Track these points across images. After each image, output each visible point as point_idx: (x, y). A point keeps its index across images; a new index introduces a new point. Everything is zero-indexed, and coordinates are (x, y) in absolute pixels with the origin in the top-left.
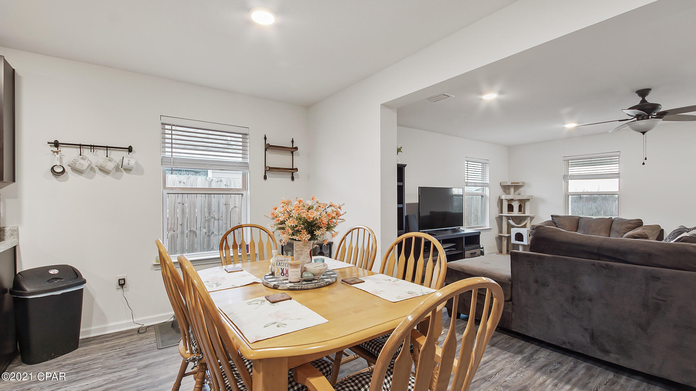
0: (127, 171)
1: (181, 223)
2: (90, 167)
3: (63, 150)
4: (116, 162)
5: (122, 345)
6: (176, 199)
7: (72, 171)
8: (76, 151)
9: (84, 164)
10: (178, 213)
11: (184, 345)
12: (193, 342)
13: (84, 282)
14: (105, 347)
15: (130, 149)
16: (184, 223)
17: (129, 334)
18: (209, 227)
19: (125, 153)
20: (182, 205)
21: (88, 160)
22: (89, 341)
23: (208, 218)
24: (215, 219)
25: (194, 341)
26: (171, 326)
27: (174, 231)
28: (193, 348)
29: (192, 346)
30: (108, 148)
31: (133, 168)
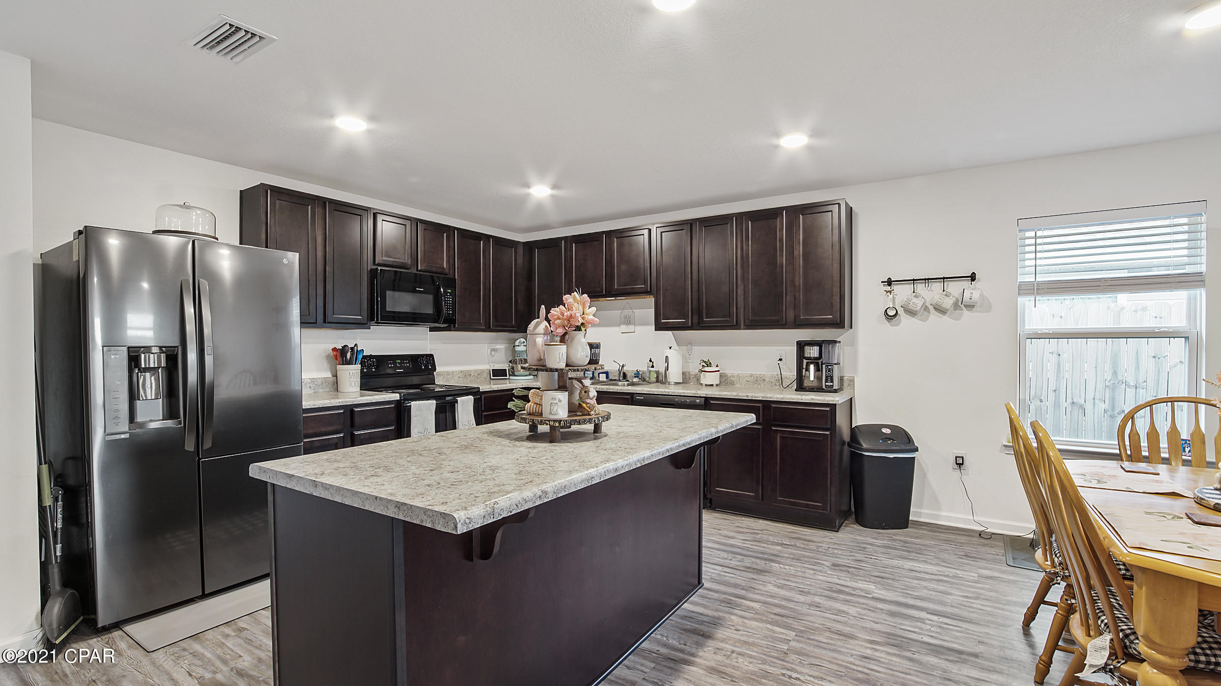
0: (969, 309)
1: (1054, 389)
2: (924, 306)
3: (896, 288)
4: (954, 297)
5: (958, 543)
6: (1046, 346)
7: (906, 313)
8: (908, 288)
9: (917, 304)
10: (1049, 371)
11: (1043, 555)
12: (1056, 552)
13: (916, 450)
14: (939, 538)
15: (973, 277)
16: (1059, 388)
17: (967, 534)
18: (1113, 400)
19: (966, 284)
20: (1057, 356)
21: (923, 298)
22: (918, 524)
23: (1111, 382)
24: (1128, 385)
25: (1058, 552)
26: (1029, 544)
27: (1041, 401)
28: (1056, 559)
29: (1054, 556)
30: (945, 280)
31: (976, 303)
